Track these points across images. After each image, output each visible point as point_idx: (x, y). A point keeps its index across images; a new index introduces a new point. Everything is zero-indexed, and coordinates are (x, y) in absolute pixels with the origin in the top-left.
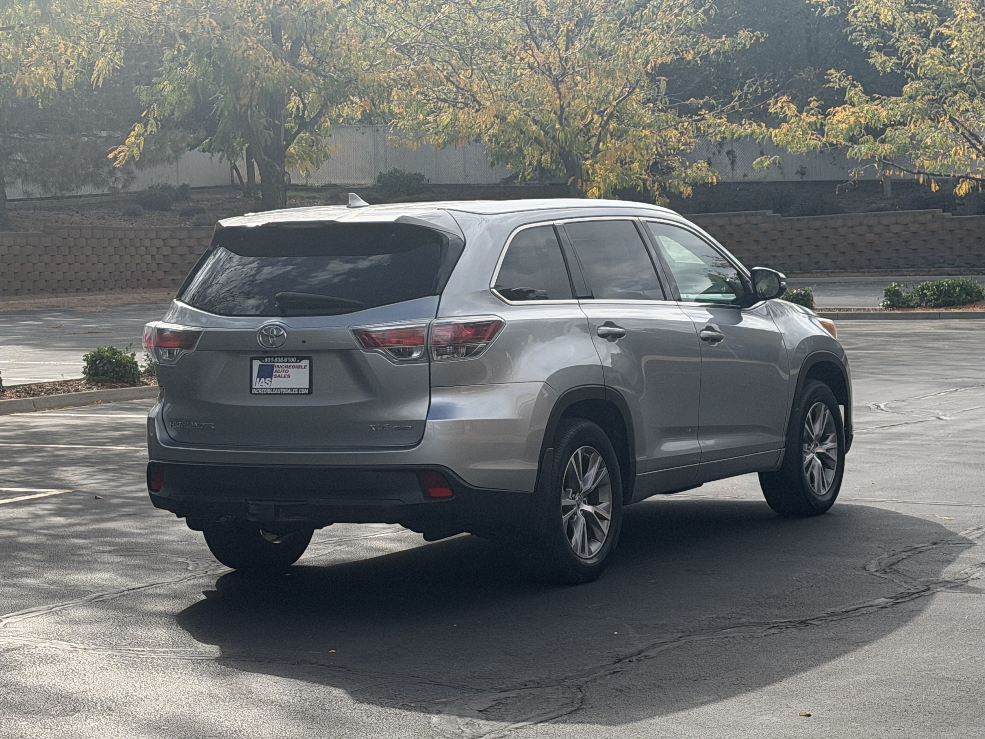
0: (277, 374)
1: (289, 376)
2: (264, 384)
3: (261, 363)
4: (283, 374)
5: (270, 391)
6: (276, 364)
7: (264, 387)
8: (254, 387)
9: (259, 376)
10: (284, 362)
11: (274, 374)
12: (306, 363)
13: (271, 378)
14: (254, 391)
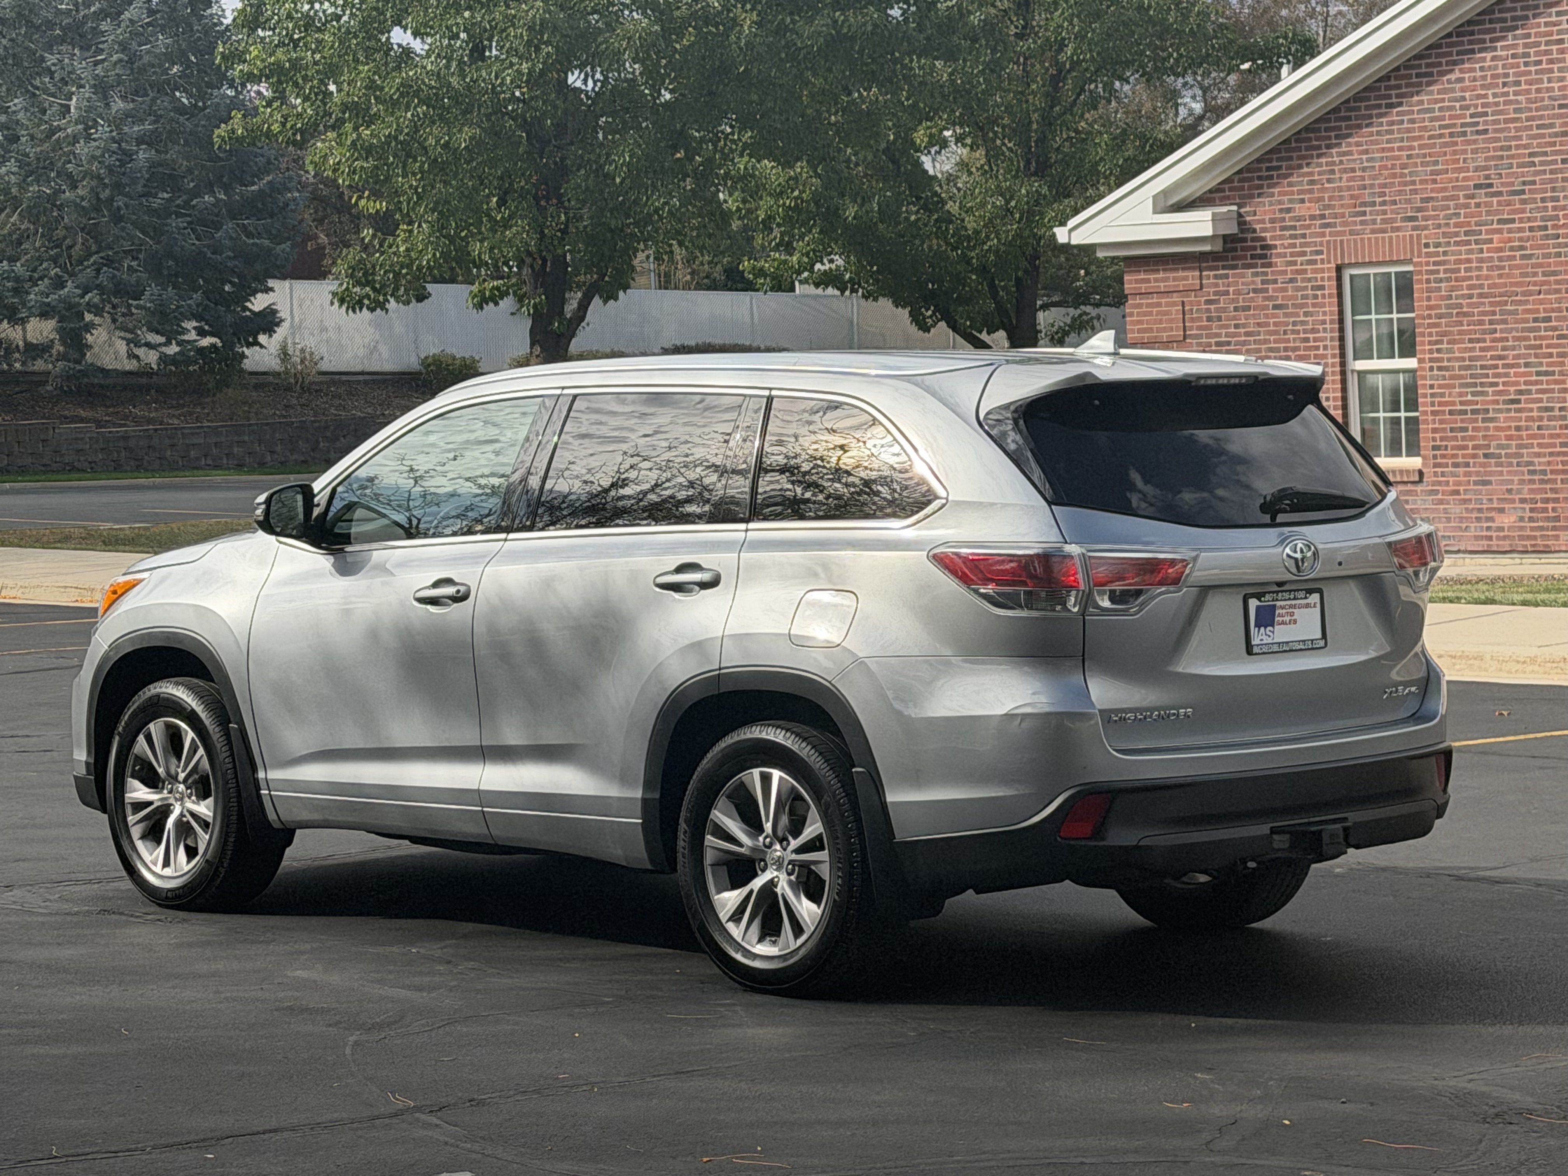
0: (1281, 619)
1: (1295, 622)
2: (1264, 637)
3: (1258, 603)
4: (1287, 619)
5: (1275, 648)
6: (1278, 603)
7: (1265, 642)
8: (1253, 643)
9: (1258, 625)
10: (1290, 599)
11: (1277, 619)
12: (1315, 598)
13: (1273, 626)
14: (1256, 650)
